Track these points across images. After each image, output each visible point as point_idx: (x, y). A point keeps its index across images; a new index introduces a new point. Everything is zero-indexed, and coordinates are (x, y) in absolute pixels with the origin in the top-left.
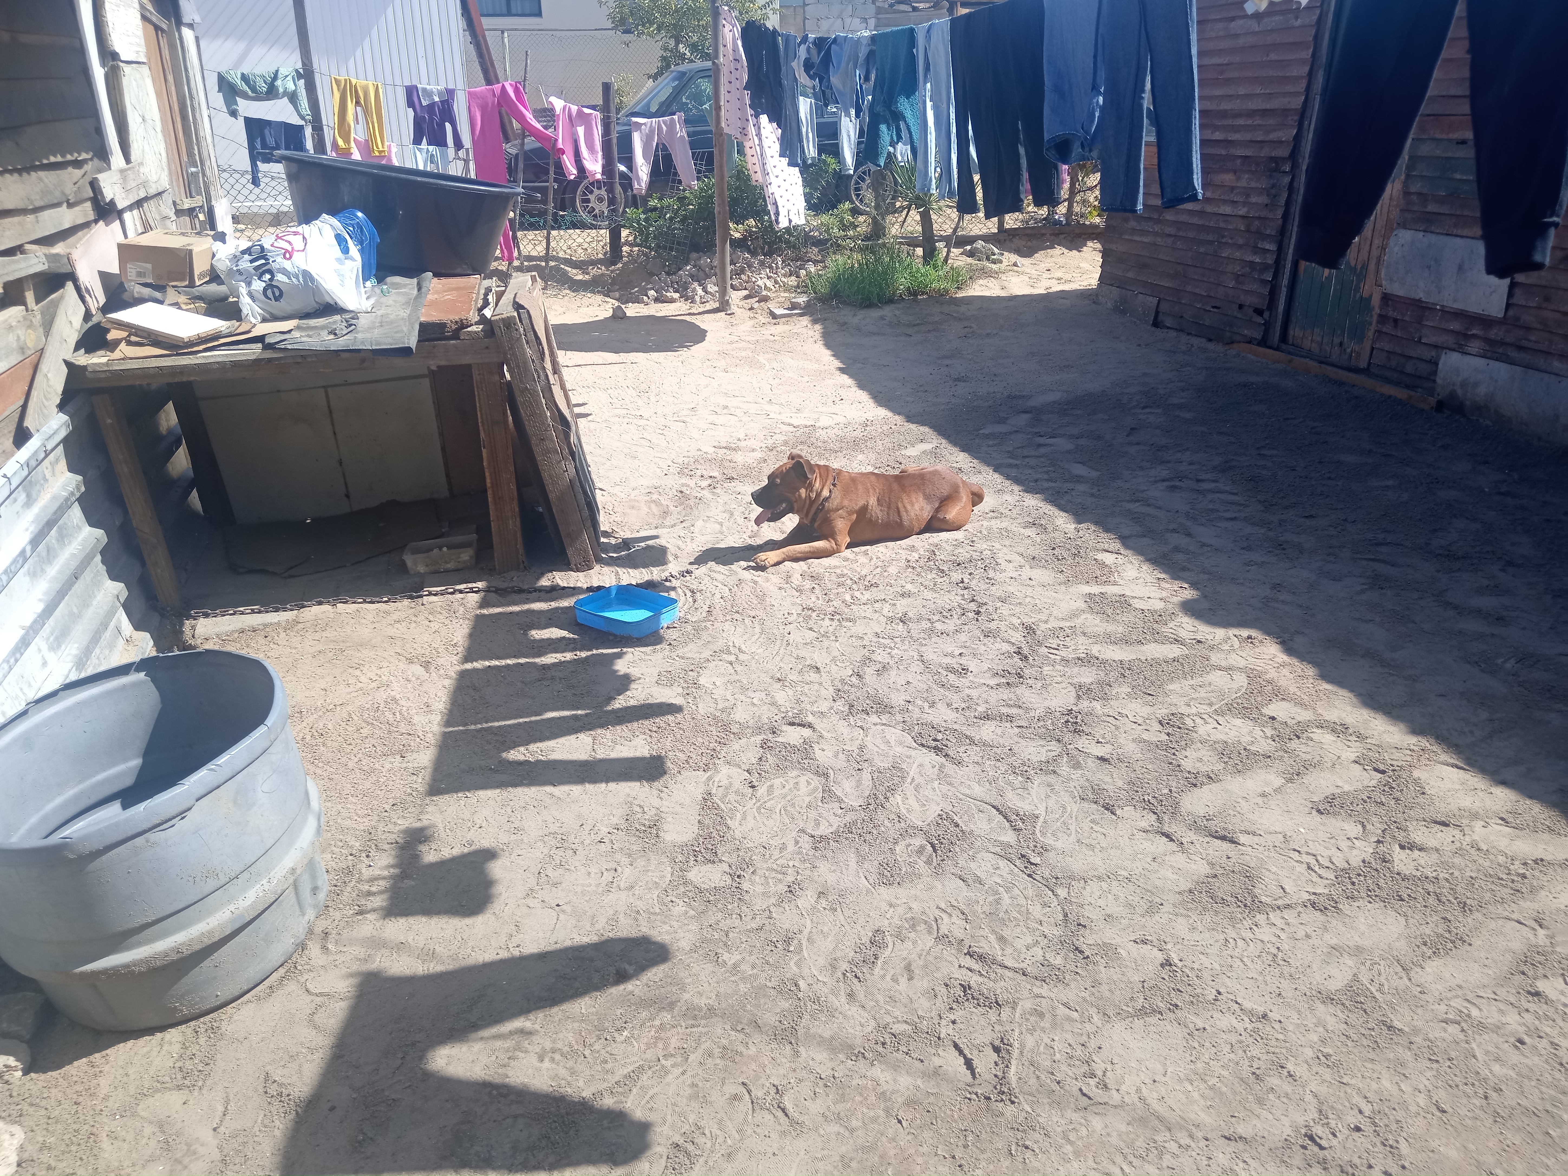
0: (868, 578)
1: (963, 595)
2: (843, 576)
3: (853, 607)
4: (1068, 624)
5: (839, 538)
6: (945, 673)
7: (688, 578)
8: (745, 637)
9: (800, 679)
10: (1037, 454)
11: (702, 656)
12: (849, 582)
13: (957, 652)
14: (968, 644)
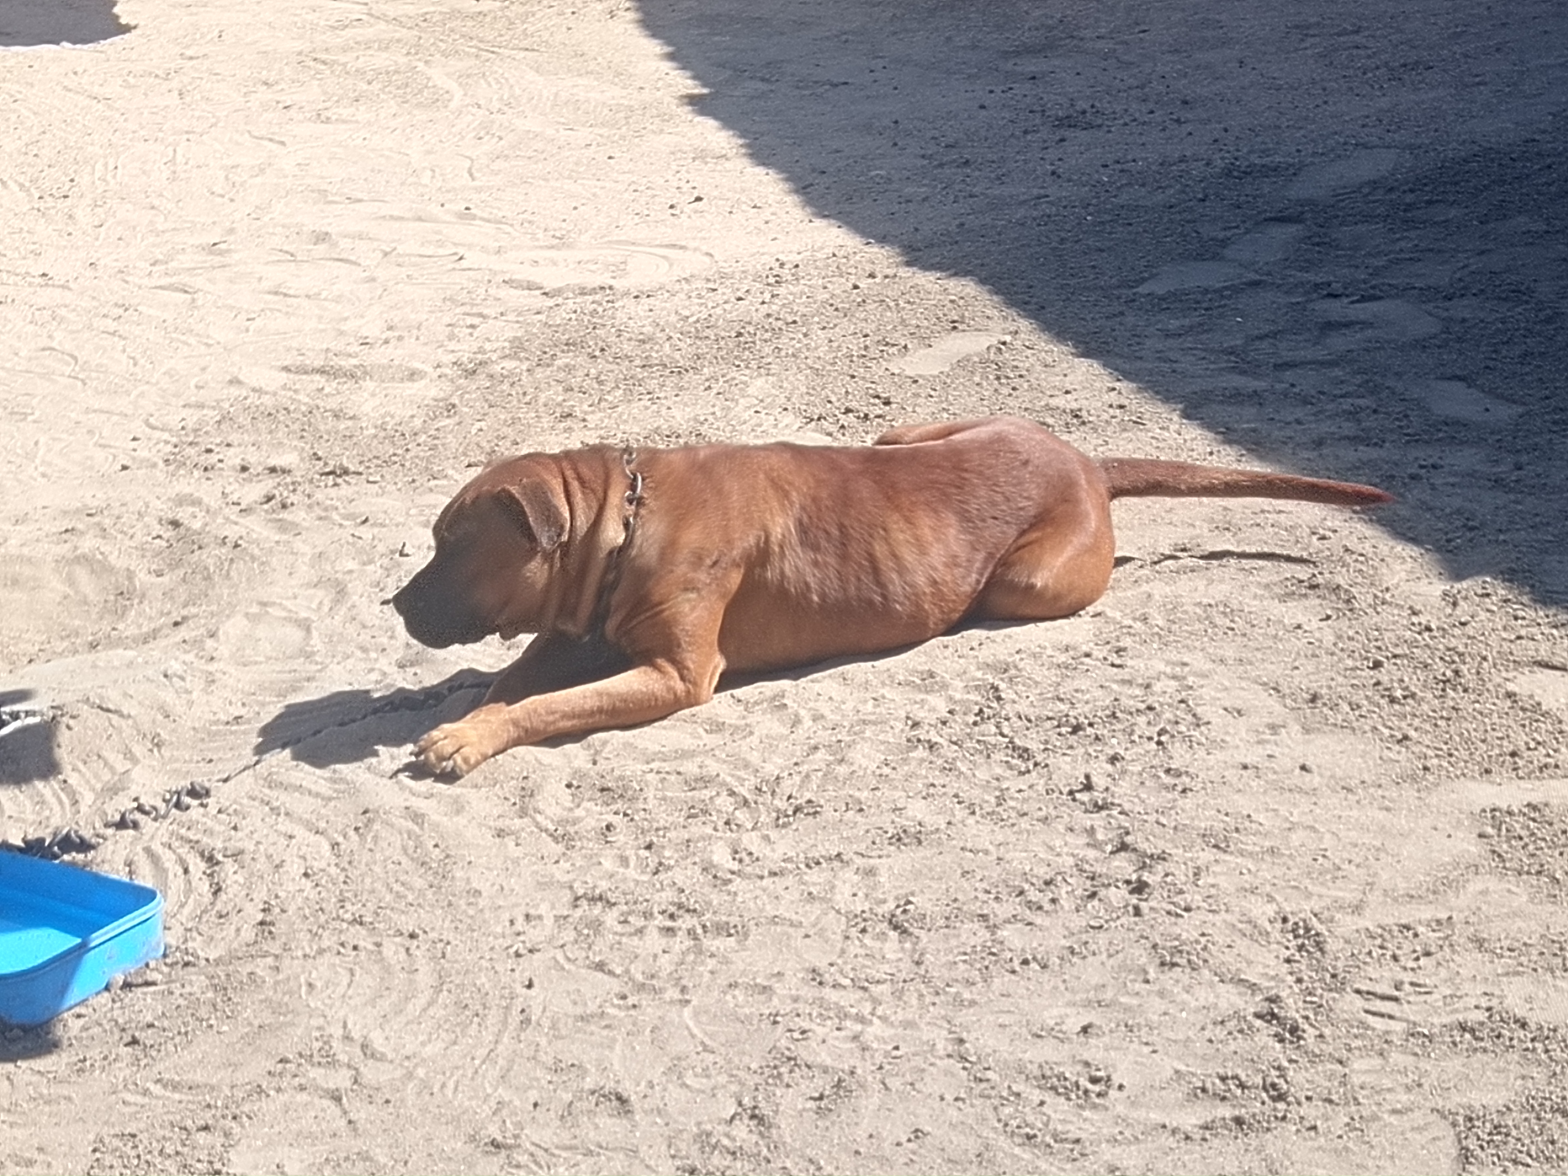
0: (788, 786)
1: (1091, 831)
2: (705, 781)
3: (737, 884)
4: (1427, 913)
5: (691, 659)
6: (1036, 1096)
7: (195, 812)
8: (385, 1005)
9: (566, 1137)
10: (1320, 354)
11: (242, 1077)
12: (725, 803)
13: (1073, 1024)
14: (1108, 995)
